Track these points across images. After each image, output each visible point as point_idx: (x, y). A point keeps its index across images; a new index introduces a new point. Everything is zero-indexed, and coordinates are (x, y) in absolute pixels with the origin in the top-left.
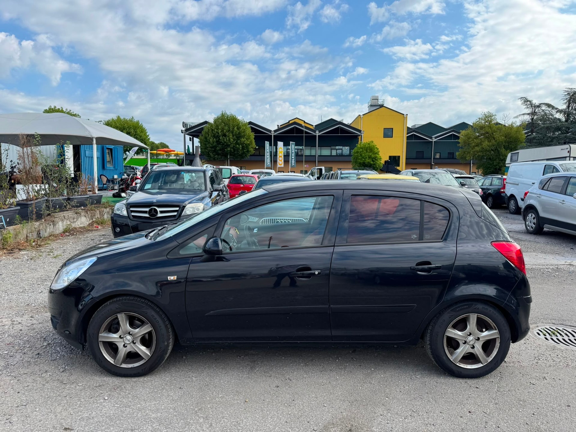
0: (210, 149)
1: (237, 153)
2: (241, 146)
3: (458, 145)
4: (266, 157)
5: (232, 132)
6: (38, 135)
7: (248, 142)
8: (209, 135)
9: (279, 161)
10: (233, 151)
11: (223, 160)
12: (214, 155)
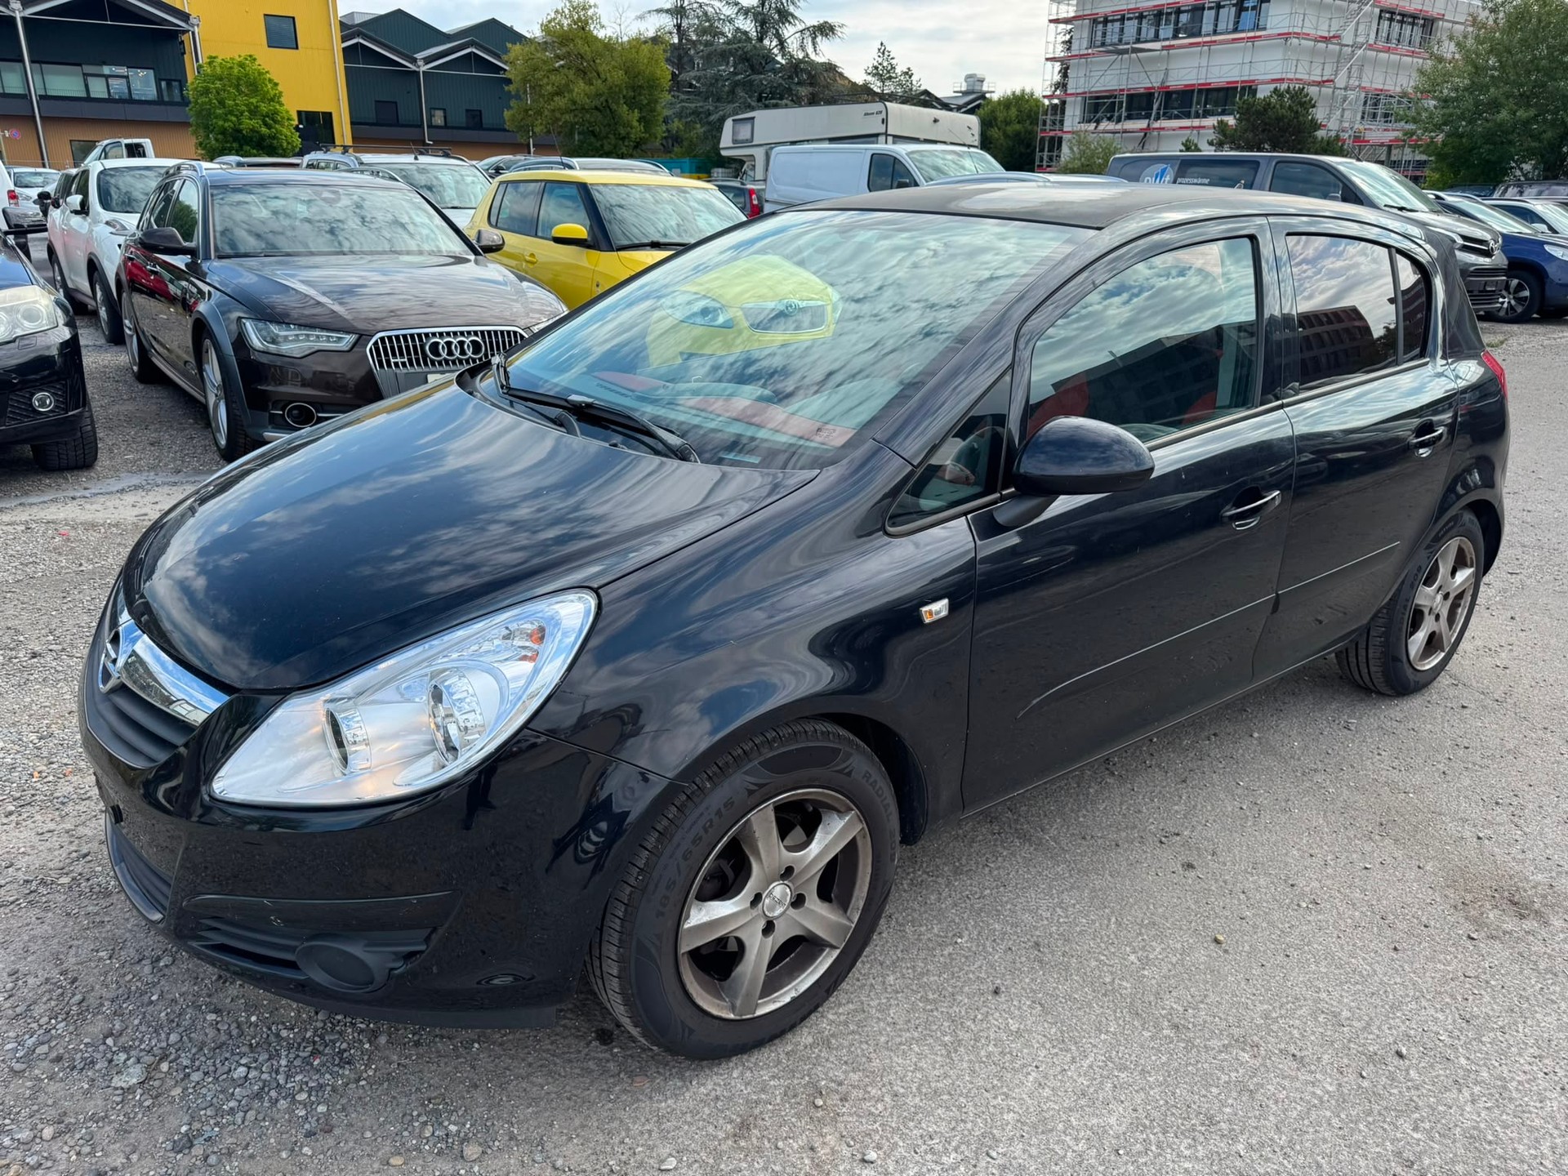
3: (506, 88)
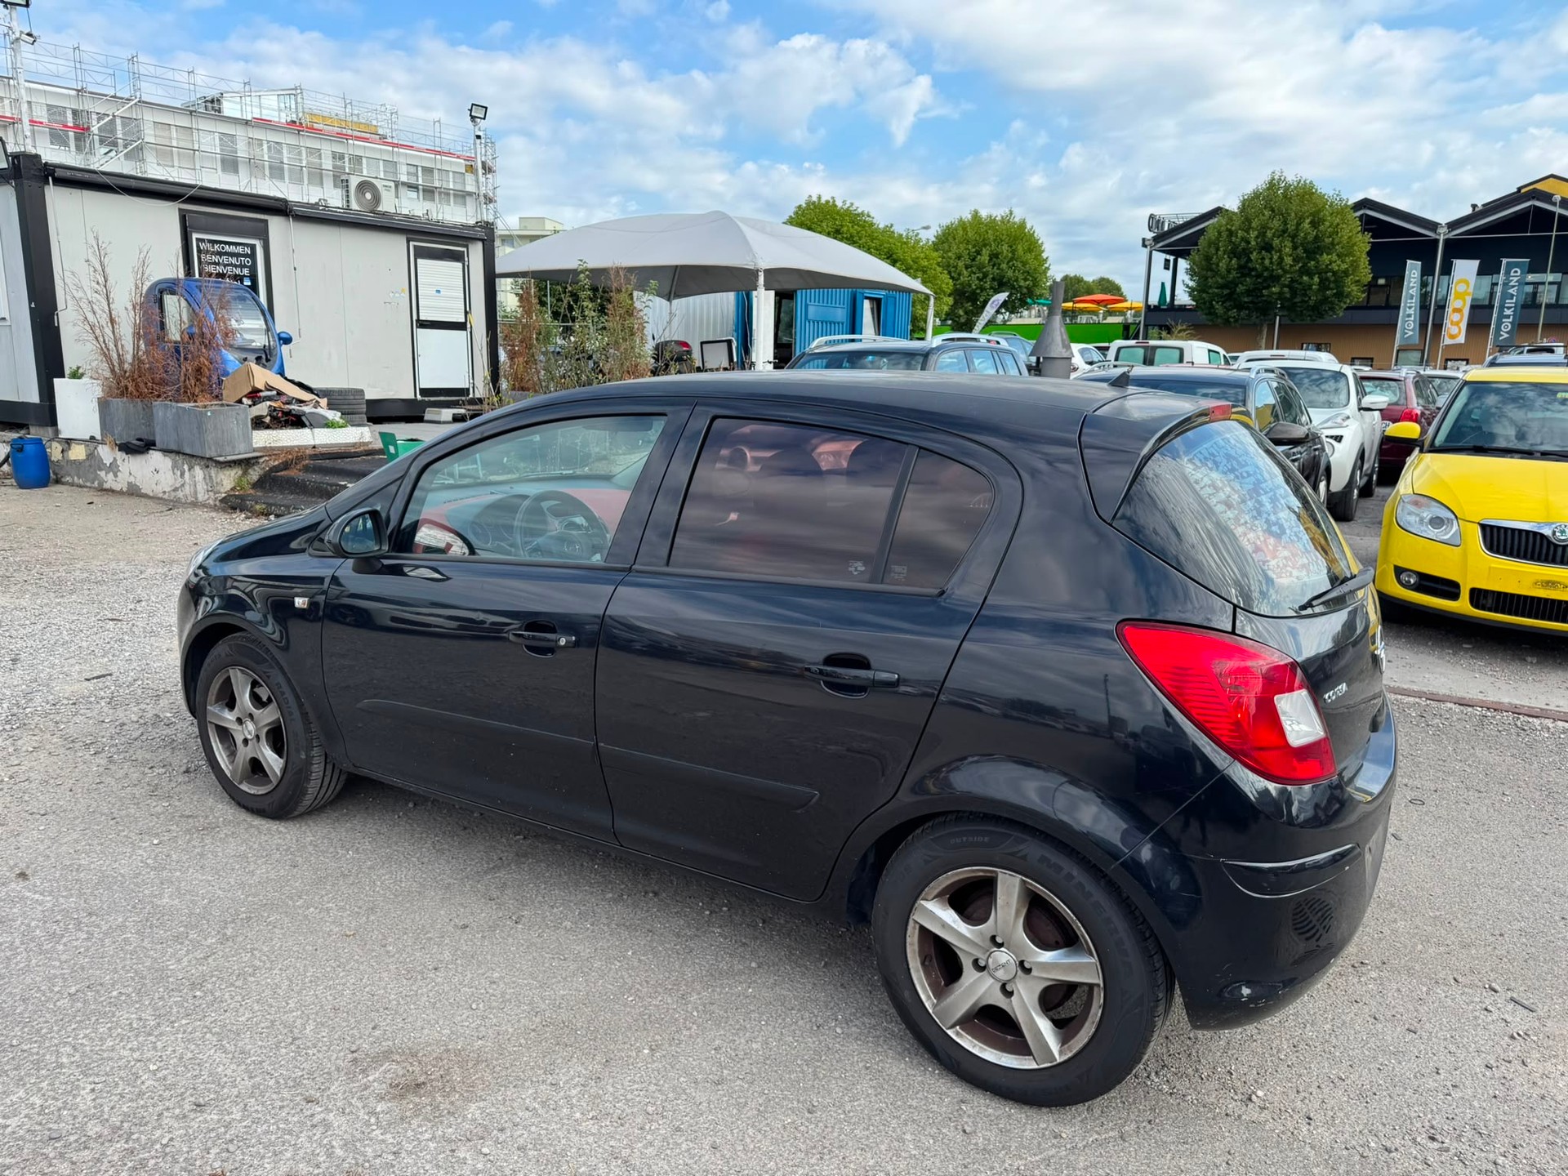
0: (1216, 291)
1: (1303, 301)
2: (1316, 279)
4: (1405, 311)
5: (1294, 237)
6: (587, 270)
7: (1344, 266)
8: (1218, 249)
9: (1449, 325)
10: (1288, 296)
11: (1255, 324)
12: (1228, 310)
